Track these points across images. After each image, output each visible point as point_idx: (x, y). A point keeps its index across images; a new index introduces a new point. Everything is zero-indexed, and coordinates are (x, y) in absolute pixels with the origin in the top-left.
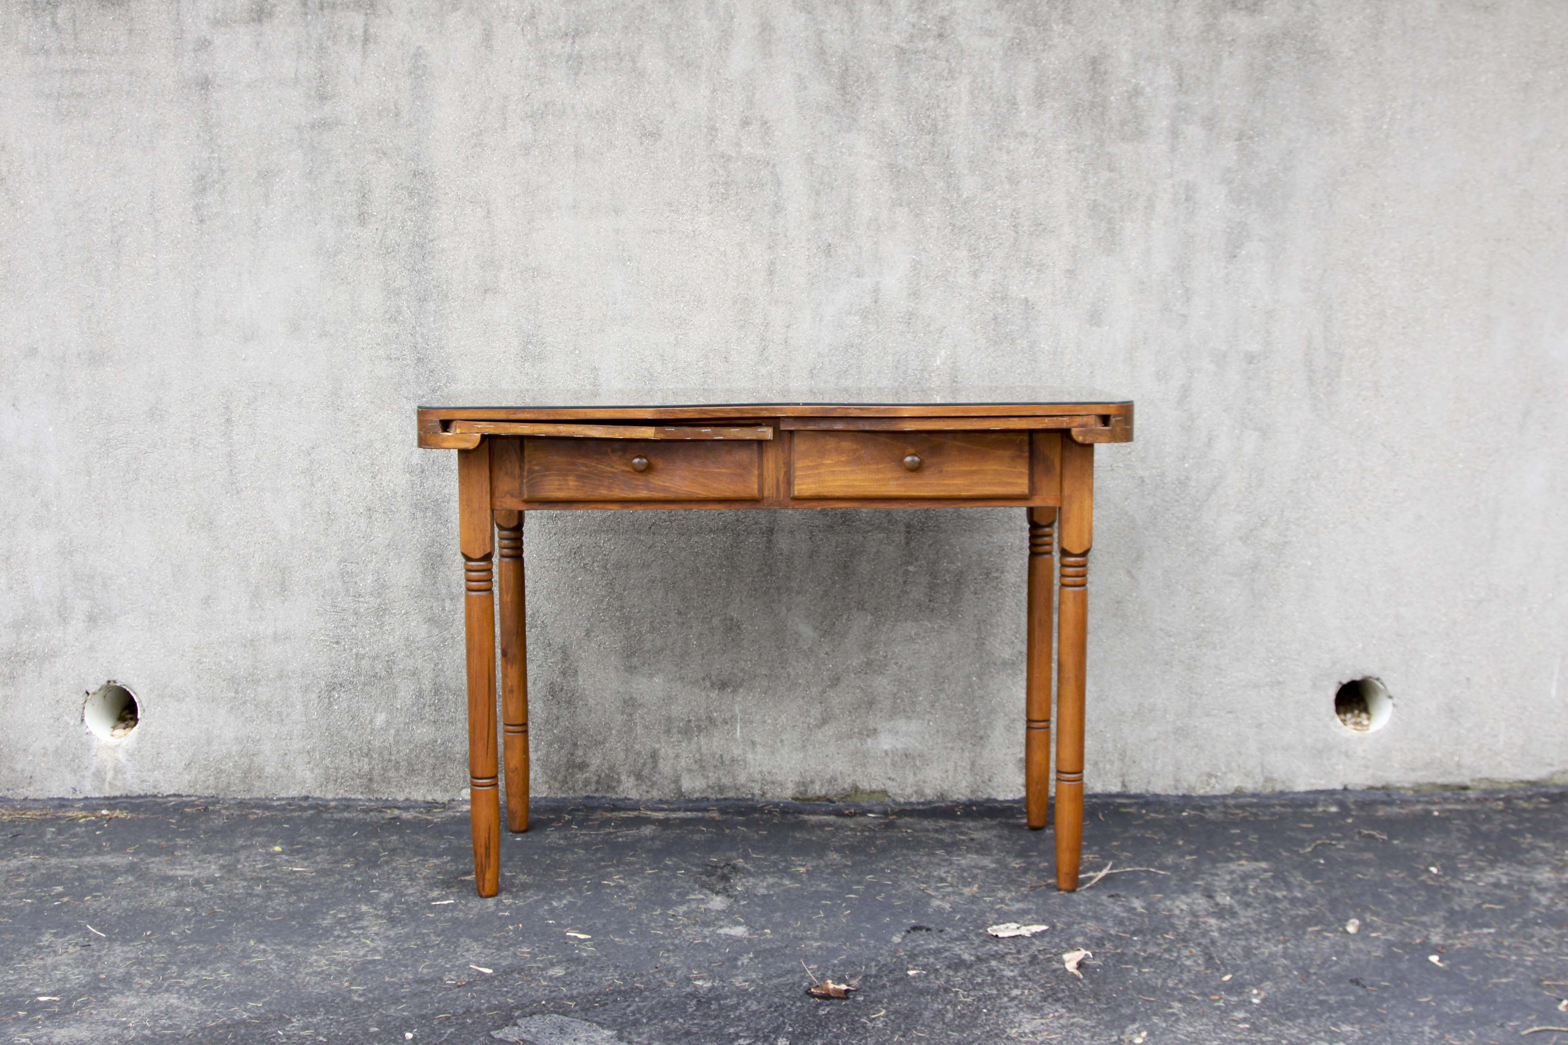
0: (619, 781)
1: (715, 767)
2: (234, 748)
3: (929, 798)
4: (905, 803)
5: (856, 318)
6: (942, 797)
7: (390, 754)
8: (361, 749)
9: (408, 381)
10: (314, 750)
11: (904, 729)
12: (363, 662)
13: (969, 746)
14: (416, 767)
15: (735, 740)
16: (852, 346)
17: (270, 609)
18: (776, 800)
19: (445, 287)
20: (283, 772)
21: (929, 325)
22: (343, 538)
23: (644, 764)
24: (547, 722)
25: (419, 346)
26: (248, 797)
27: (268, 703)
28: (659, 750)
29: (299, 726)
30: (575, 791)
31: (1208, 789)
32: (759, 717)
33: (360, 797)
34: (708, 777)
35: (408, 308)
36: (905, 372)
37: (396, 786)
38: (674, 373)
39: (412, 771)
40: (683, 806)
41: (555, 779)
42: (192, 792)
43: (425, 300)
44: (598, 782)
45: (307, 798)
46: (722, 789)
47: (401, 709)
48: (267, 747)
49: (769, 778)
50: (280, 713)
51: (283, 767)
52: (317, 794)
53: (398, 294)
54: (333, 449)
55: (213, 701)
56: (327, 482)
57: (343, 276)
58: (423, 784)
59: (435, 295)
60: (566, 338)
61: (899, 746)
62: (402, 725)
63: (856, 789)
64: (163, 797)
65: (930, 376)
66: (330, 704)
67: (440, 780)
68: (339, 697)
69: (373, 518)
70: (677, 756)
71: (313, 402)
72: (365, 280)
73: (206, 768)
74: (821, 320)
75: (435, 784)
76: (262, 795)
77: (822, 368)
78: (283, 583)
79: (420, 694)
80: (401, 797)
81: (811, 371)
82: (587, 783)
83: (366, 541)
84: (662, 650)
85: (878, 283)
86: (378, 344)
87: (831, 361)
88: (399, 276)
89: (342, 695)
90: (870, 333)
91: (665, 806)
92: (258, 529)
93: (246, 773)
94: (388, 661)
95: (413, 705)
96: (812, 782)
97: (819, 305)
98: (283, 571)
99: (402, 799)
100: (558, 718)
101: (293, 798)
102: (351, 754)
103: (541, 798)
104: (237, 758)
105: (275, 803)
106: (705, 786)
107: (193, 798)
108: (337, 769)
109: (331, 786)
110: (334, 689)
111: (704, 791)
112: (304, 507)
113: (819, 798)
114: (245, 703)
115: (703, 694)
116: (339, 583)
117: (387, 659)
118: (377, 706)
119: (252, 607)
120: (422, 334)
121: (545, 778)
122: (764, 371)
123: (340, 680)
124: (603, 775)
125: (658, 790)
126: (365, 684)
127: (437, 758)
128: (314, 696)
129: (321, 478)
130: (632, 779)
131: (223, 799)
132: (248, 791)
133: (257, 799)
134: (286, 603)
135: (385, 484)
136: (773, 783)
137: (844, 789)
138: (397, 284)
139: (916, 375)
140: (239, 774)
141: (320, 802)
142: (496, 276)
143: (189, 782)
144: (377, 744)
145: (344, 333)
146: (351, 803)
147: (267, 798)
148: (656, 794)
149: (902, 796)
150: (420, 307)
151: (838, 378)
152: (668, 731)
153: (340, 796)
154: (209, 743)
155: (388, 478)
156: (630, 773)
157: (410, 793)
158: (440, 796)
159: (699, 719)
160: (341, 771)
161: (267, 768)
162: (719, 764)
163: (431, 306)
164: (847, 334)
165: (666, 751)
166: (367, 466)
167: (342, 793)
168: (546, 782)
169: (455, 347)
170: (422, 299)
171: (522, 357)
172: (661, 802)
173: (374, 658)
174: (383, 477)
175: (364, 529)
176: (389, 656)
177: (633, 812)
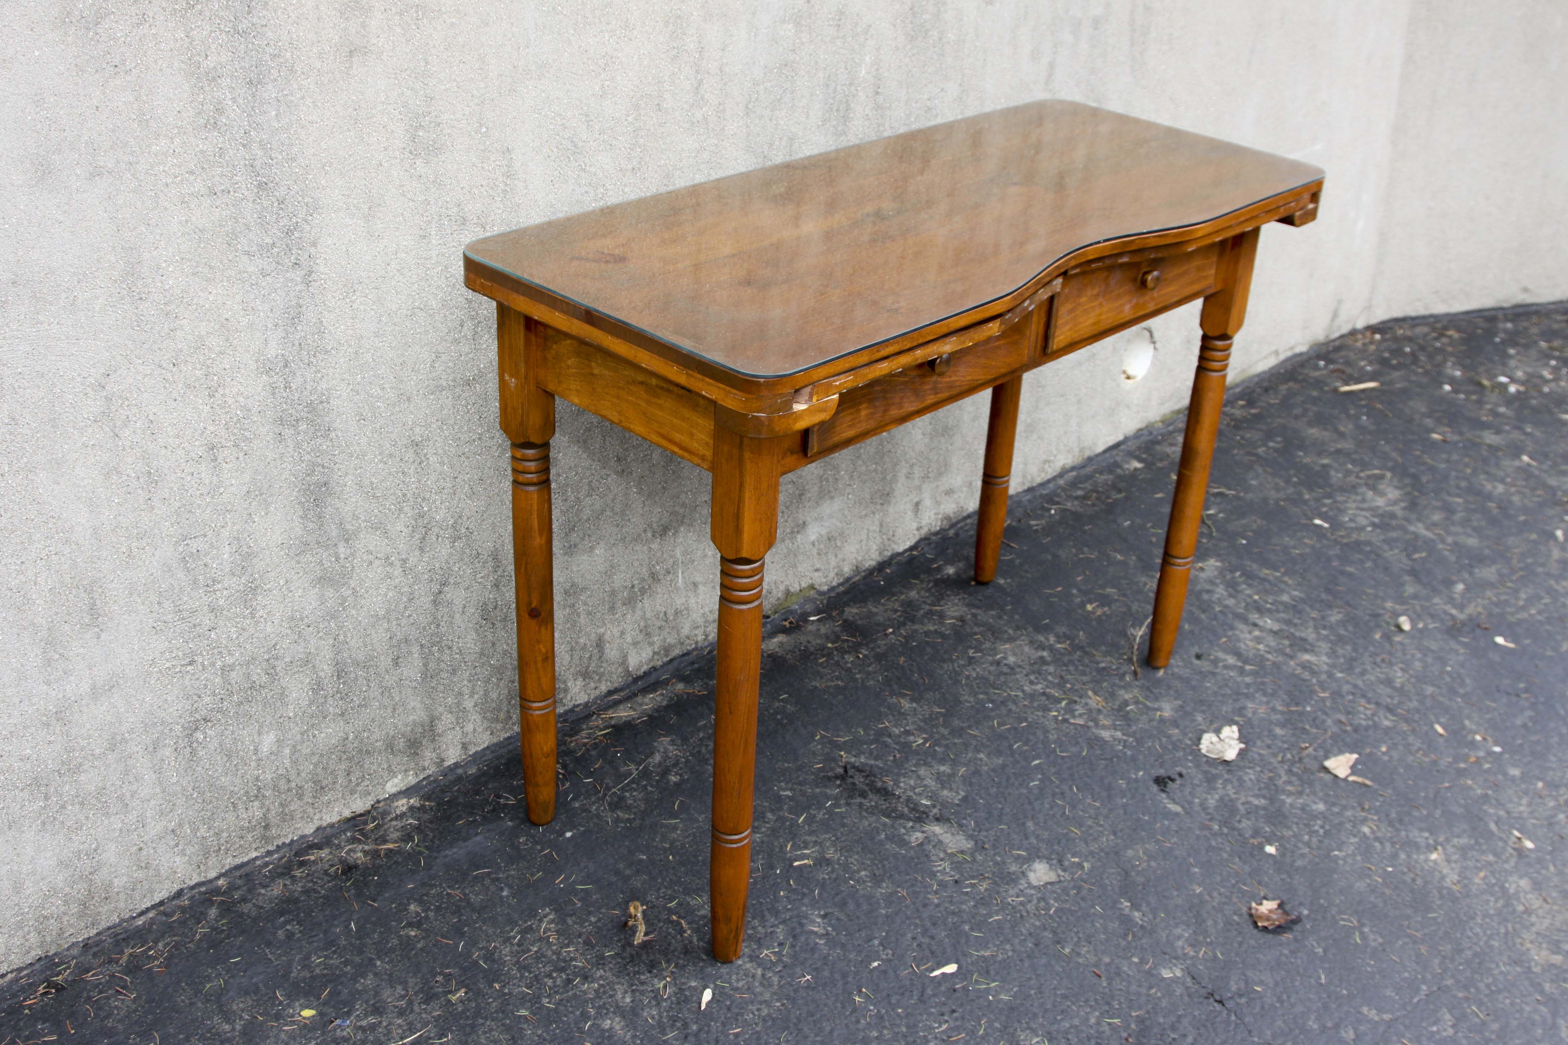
0: (566, 690)
1: (660, 628)
2: (60, 878)
4: (829, 590)
5: (790, 26)
6: (857, 570)
7: (289, 781)
8: (246, 793)
9: (247, 227)
10: (180, 825)
11: (828, 511)
12: (233, 674)
13: (879, 507)
14: (324, 783)
15: (677, 589)
16: (786, 65)
17: (78, 655)
19: (288, 54)
20: (140, 875)
21: (856, 25)
22: (178, 504)
23: (590, 658)
24: (482, 654)
25: (258, 163)
26: (93, 932)
27: (100, 792)
28: (604, 634)
29: (153, 802)
31: (1043, 475)
32: (699, 553)
33: (254, 854)
34: (653, 643)
35: (234, 100)
37: (302, 818)
38: (602, 137)
39: (320, 789)
40: (634, 687)
41: (497, 720)
43: (260, 82)
45: (179, 894)
46: (667, 650)
47: (296, 716)
48: (111, 854)
50: (120, 798)
51: (139, 868)
52: (195, 879)
53: (214, 79)
54: (140, 368)
55: (10, 827)
56: (139, 424)
57: (116, 61)
58: (337, 799)
59: (274, 72)
60: (467, 110)
61: (823, 532)
62: (299, 737)
63: (788, 593)
65: (857, 90)
66: (193, 753)
67: (358, 785)
68: (204, 738)
69: (220, 459)
70: (623, 633)
71: (96, 297)
72: (155, 62)
73: (19, 926)
74: (756, 35)
75: (352, 792)
76: (115, 918)
77: (757, 99)
78: (92, 607)
79: (318, 687)
80: (309, 829)
81: (747, 107)
83: (213, 497)
84: (603, 511)
86: (192, 173)
87: (765, 90)
88: (213, 47)
89: (209, 732)
90: (803, 44)
91: (616, 697)
94: (268, 660)
95: (309, 706)
98: (89, 589)
99: (312, 831)
100: (494, 644)
101: (162, 902)
102: (235, 806)
103: (484, 749)
104: (67, 890)
105: (138, 923)
106: (651, 654)
108: (219, 834)
109: (212, 861)
110: (197, 728)
111: (651, 660)
112: (107, 476)
114: (63, 807)
115: (646, 548)
116: (181, 575)
117: (266, 657)
118: (261, 727)
119: (48, 662)
120: (261, 142)
121: (485, 726)
122: (699, 115)
123: (204, 712)
125: (606, 681)
126: (239, 704)
127: (350, 759)
128: (168, 752)
129: (127, 422)
130: (580, 682)
131: (55, 954)
133: (109, 928)
134: (103, 636)
135: (230, 401)
137: (779, 599)
138: (211, 62)
139: (844, 92)
140: (74, 909)
141: (203, 889)
142: (364, 25)
144: (268, 776)
145: (132, 163)
146: (247, 869)
147: (123, 921)
148: (604, 687)
149: (826, 584)
150: (253, 96)
151: (772, 111)
152: (612, 609)
153: (227, 867)
154: (17, 888)
155: (235, 390)
156: (575, 676)
157: (321, 819)
158: (360, 805)
159: (643, 580)
160: (225, 835)
161: (116, 881)
162: (663, 623)
163: (270, 91)
164: (781, 49)
165: (611, 632)
166: (199, 379)
167: (229, 862)
168: (486, 729)
169: (314, 155)
170: (255, 82)
171: (411, 152)
172: (610, 693)
173: (248, 663)
174: (227, 391)
175: (207, 481)
176: (269, 651)
177: (596, 722)
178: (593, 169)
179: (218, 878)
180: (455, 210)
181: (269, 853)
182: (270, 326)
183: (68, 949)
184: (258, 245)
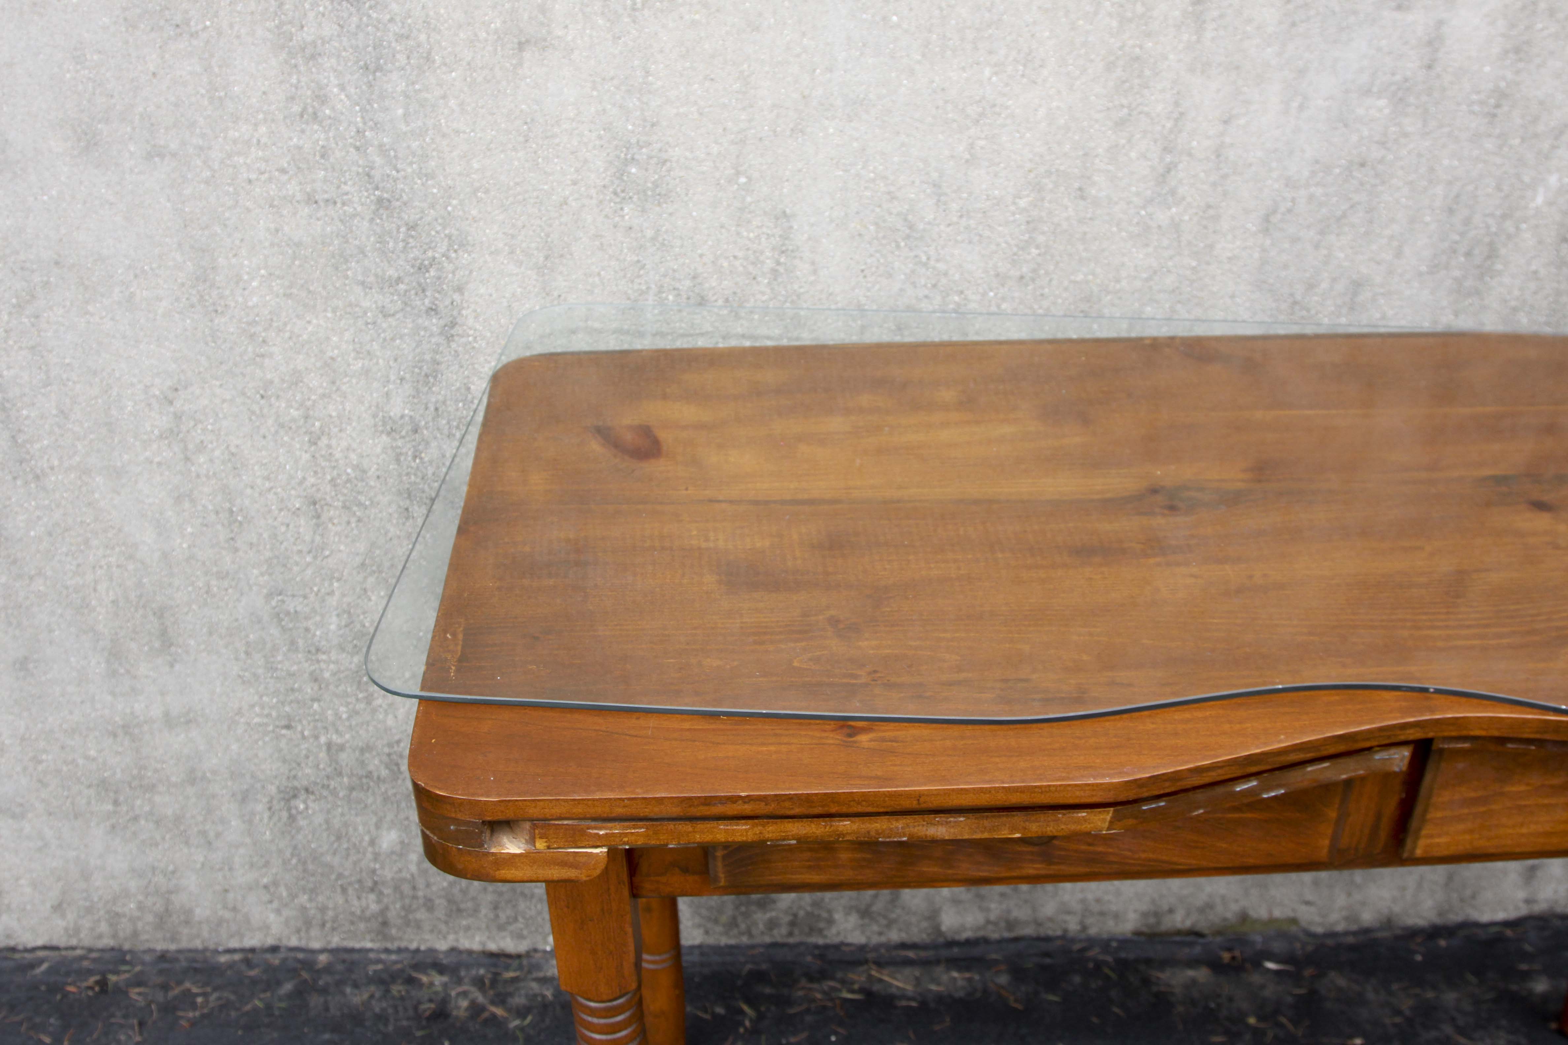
0: (830, 922)
2: (133, 883)
3: (1366, 924)
4: (1326, 935)
5: (1382, 102)
6: (1388, 923)
7: (414, 888)
8: (360, 881)
9: (362, 251)
10: (275, 883)
12: (343, 756)
14: (463, 906)
16: (1363, 165)
17: (147, 677)
18: (1105, 936)
20: (227, 915)
21: (1536, 120)
22: (268, 554)
23: (876, 896)
25: (377, 174)
26: (173, 947)
27: (178, 819)
29: (242, 851)
30: (751, 935)
33: (369, 945)
34: (988, 910)
35: (342, 88)
36: (1467, 222)
37: (432, 931)
38: (964, 221)
39: (457, 910)
40: (944, 953)
41: (716, 921)
42: (74, 942)
43: (379, 68)
44: (792, 924)
45: (274, 949)
46: (1011, 925)
48: (191, 882)
49: (1096, 908)
50: (203, 833)
51: (225, 907)
52: (294, 942)
53: (313, 57)
54: (218, 390)
55: (76, 817)
56: (217, 453)
57: (178, 19)
58: (479, 929)
59: (401, 58)
60: (715, 149)
63: (1245, 918)
64: (26, 950)
65: (1518, 228)
66: (292, 818)
67: (509, 923)
68: (307, 808)
69: (324, 517)
71: (159, 299)
72: (231, 26)
73: (89, 910)
74: (1301, 108)
75: (501, 928)
76: (198, 944)
77: (1289, 211)
78: (164, 633)
80: (442, 946)
81: (1267, 219)
82: (772, 925)
83: (315, 558)
85: (1440, 23)
86: (283, 171)
87: (1311, 198)
88: (311, 15)
89: (312, 805)
90: (1406, 135)
91: (911, 954)
92: (95, 542)
93: (161, 920)
94: (389, 755)
96: (1171, 911)
97: (1302, 72)
98: (160, 613)
99: (444, 949)
101: (253, 950)
102: (344, 890)
104: (141, 898)
105: (223, 959)
107: (79, 952)
108: (323, 909)
109: (315, 932)
110: (295, 796)
111: (980, 928)
112: (178, 500)
113: (1179, 933)
114: (136, 819)
116: (275, 631)
117: (386, 750)
119: (114, 673)
120: (381, 146)
122: (1162, 217)
123: (305, 783)
124: (802, 913)
125: (900, 930)
126: (352, 789)
128: (259, 807)
129: (201, 447)
130: (855, 919)
132: (173, 939)
134: (177, 667)
135: (338, 455)
136: (1102, 914)
137: (1225, 919)
138: (308, 34)
139: (1488, 227)
140: (150, 918)
141: (301, 956)
143: (66, 929)
144: (388, 874)
145: (201, 148)
146: (356, 956)
147: (206, 950)
148: (895, 936)
149: (1322, 925)
150: (370, 85)
151: (1322, 233)
153: (336, 945)
154: (86, 876)
155: (344, 444)
156: (849, 909)
157: (457, 940)
158: (509, 945)
160: (330, 913)
161: (198, 911)
163: (395, 83)
164: (1354, 138)
166: (294, 420)
167: (336, 941)
169: (460, 174)
170: (372, 67)
171: (615, 193)
172: (903, 946)
173: (362, 751)
174: (334, 442)
175: (308, 538)
176: (390, 745)
177: (858, 977)
178: (941, 266)
179: (323, 951)
180: (688, 283)
181: (387, 951)
182: (392, 378)
183: (145, 952)
184: (376, 276)
